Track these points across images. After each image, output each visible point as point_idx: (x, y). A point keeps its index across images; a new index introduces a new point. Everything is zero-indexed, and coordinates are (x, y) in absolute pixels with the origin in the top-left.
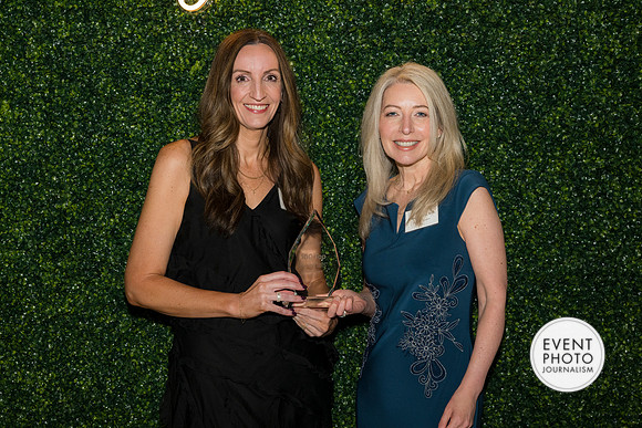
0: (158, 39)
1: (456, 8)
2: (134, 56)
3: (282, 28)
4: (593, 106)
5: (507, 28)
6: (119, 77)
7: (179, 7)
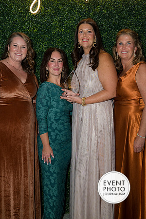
0: (24, 22)
1: (112, 13)
2: (17, 27)
3: (60, 19)
5: (127, 19)
7: (30, 12)
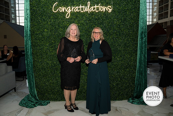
0: (63, 21)
1: (99, 18)
2: (61, 24)
3: (78, 20)
4: (115, 30)
6: (59, 26)
7: (66, 18)
